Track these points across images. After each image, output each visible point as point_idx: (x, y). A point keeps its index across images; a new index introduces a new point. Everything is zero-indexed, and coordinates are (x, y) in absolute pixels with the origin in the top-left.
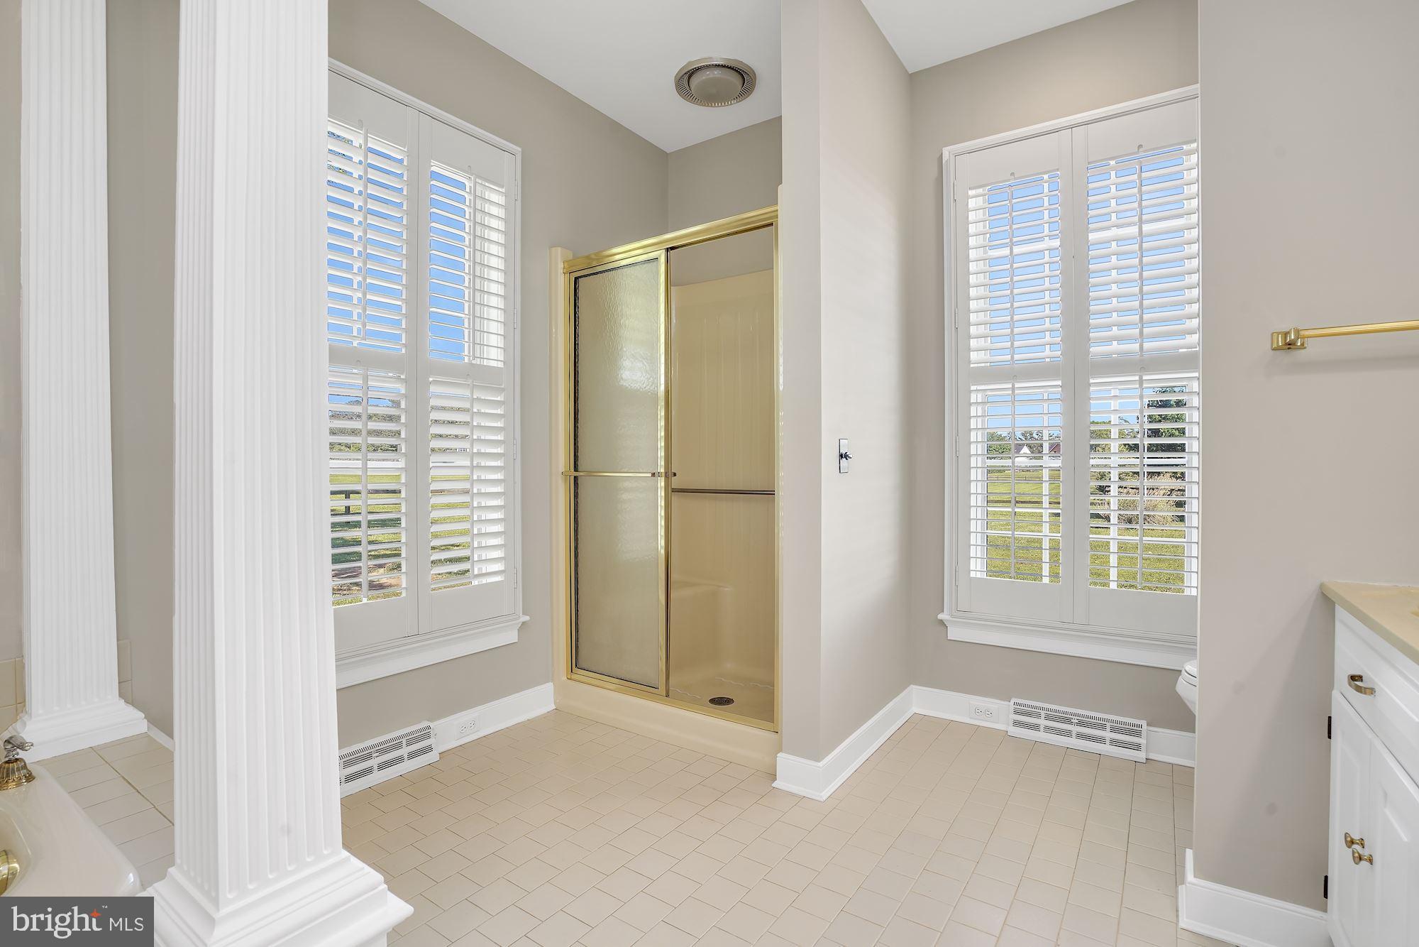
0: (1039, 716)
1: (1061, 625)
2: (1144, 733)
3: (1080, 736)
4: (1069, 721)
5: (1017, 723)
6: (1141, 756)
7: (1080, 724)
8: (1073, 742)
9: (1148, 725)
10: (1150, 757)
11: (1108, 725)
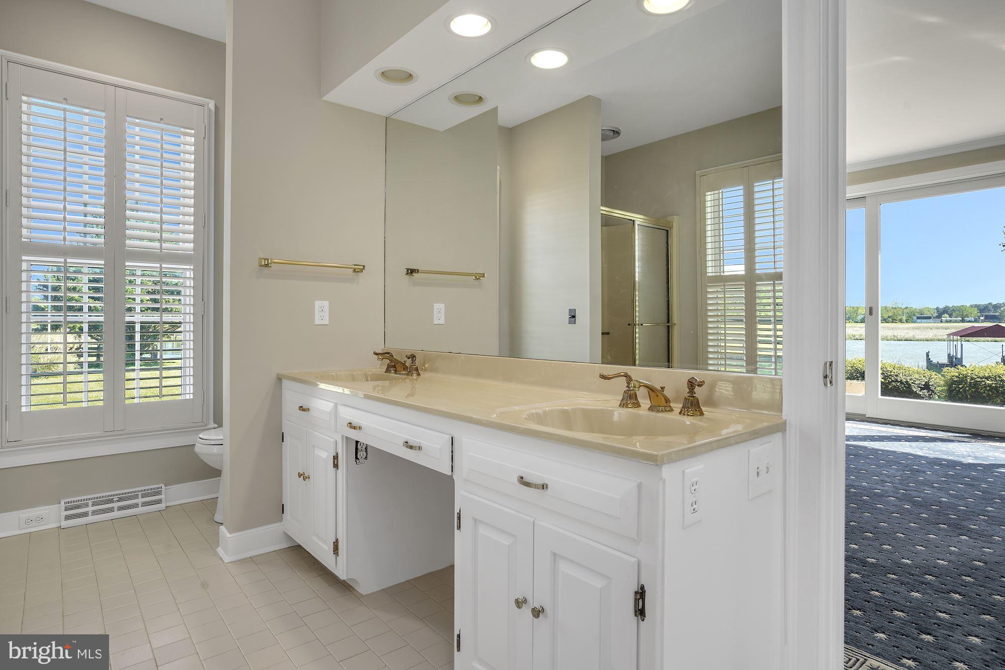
0: (87, 505)
1: (105, 434)
2: (163, 492)
3: (120, 508)
4: (111, 501)
5: (68, 518)
6: (162, 506)
7: (120, 500)
8: (117, 514)
9: (165, 486)
10: (167, 505)
11: (140, 494)
